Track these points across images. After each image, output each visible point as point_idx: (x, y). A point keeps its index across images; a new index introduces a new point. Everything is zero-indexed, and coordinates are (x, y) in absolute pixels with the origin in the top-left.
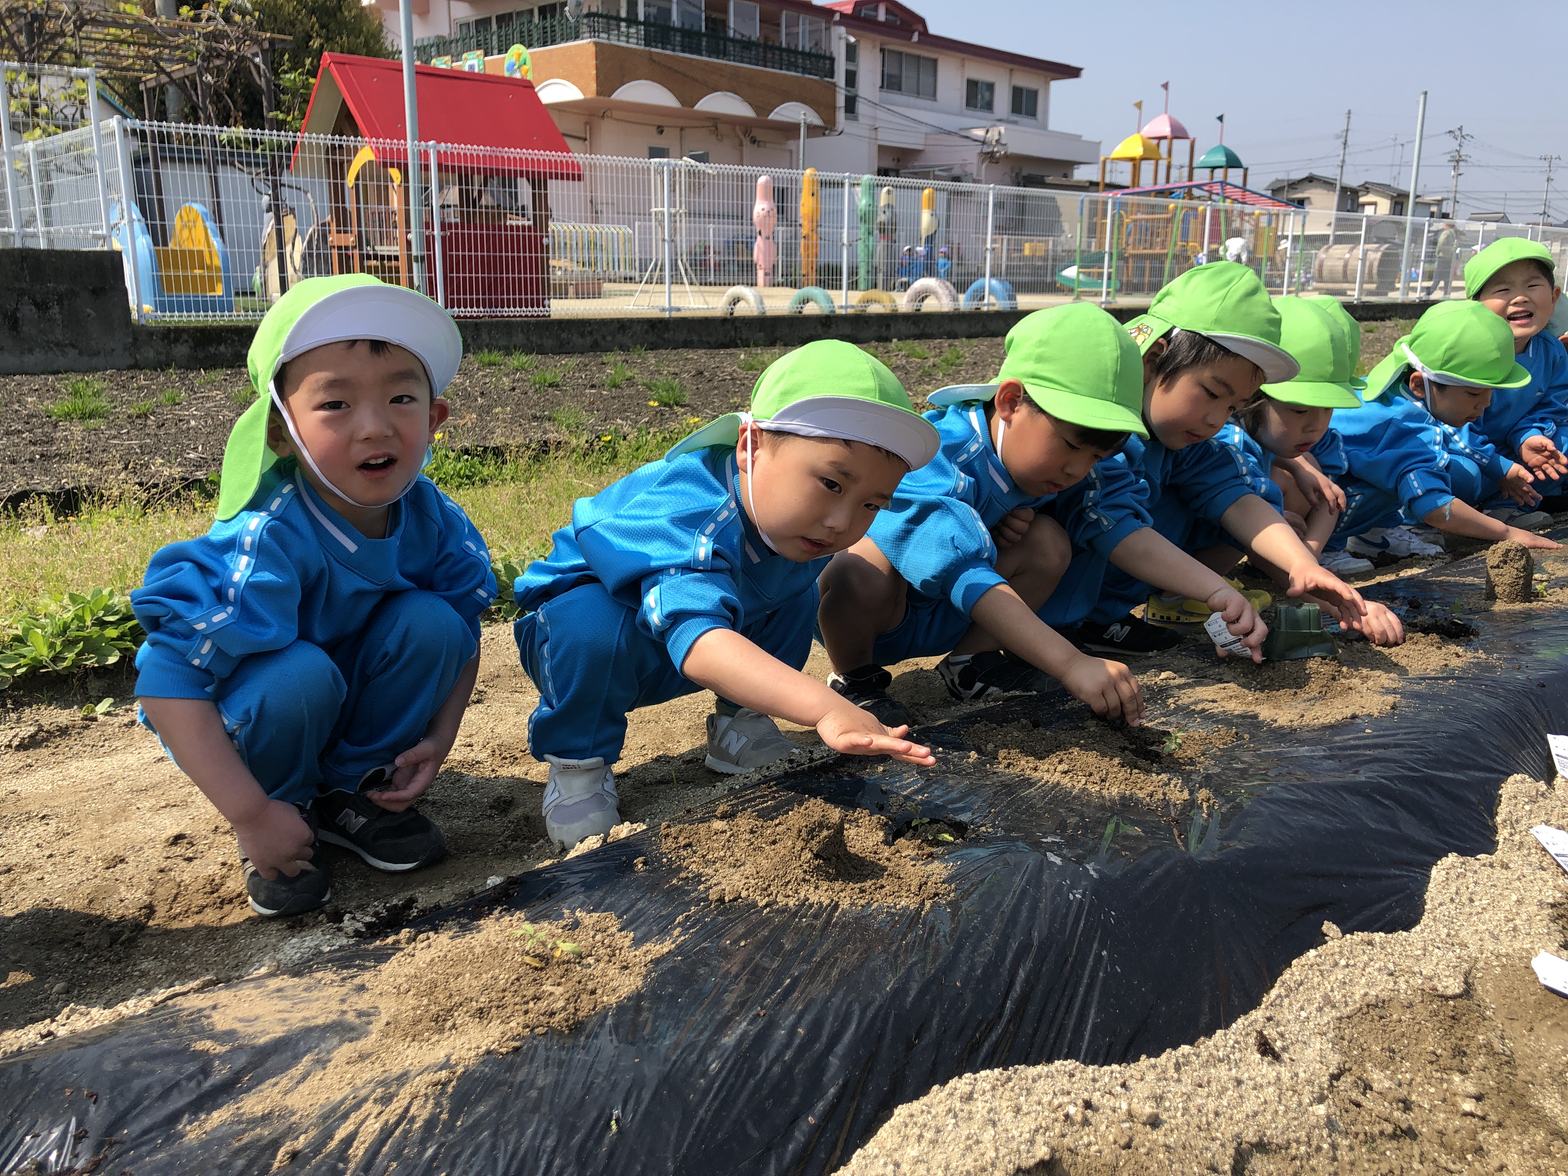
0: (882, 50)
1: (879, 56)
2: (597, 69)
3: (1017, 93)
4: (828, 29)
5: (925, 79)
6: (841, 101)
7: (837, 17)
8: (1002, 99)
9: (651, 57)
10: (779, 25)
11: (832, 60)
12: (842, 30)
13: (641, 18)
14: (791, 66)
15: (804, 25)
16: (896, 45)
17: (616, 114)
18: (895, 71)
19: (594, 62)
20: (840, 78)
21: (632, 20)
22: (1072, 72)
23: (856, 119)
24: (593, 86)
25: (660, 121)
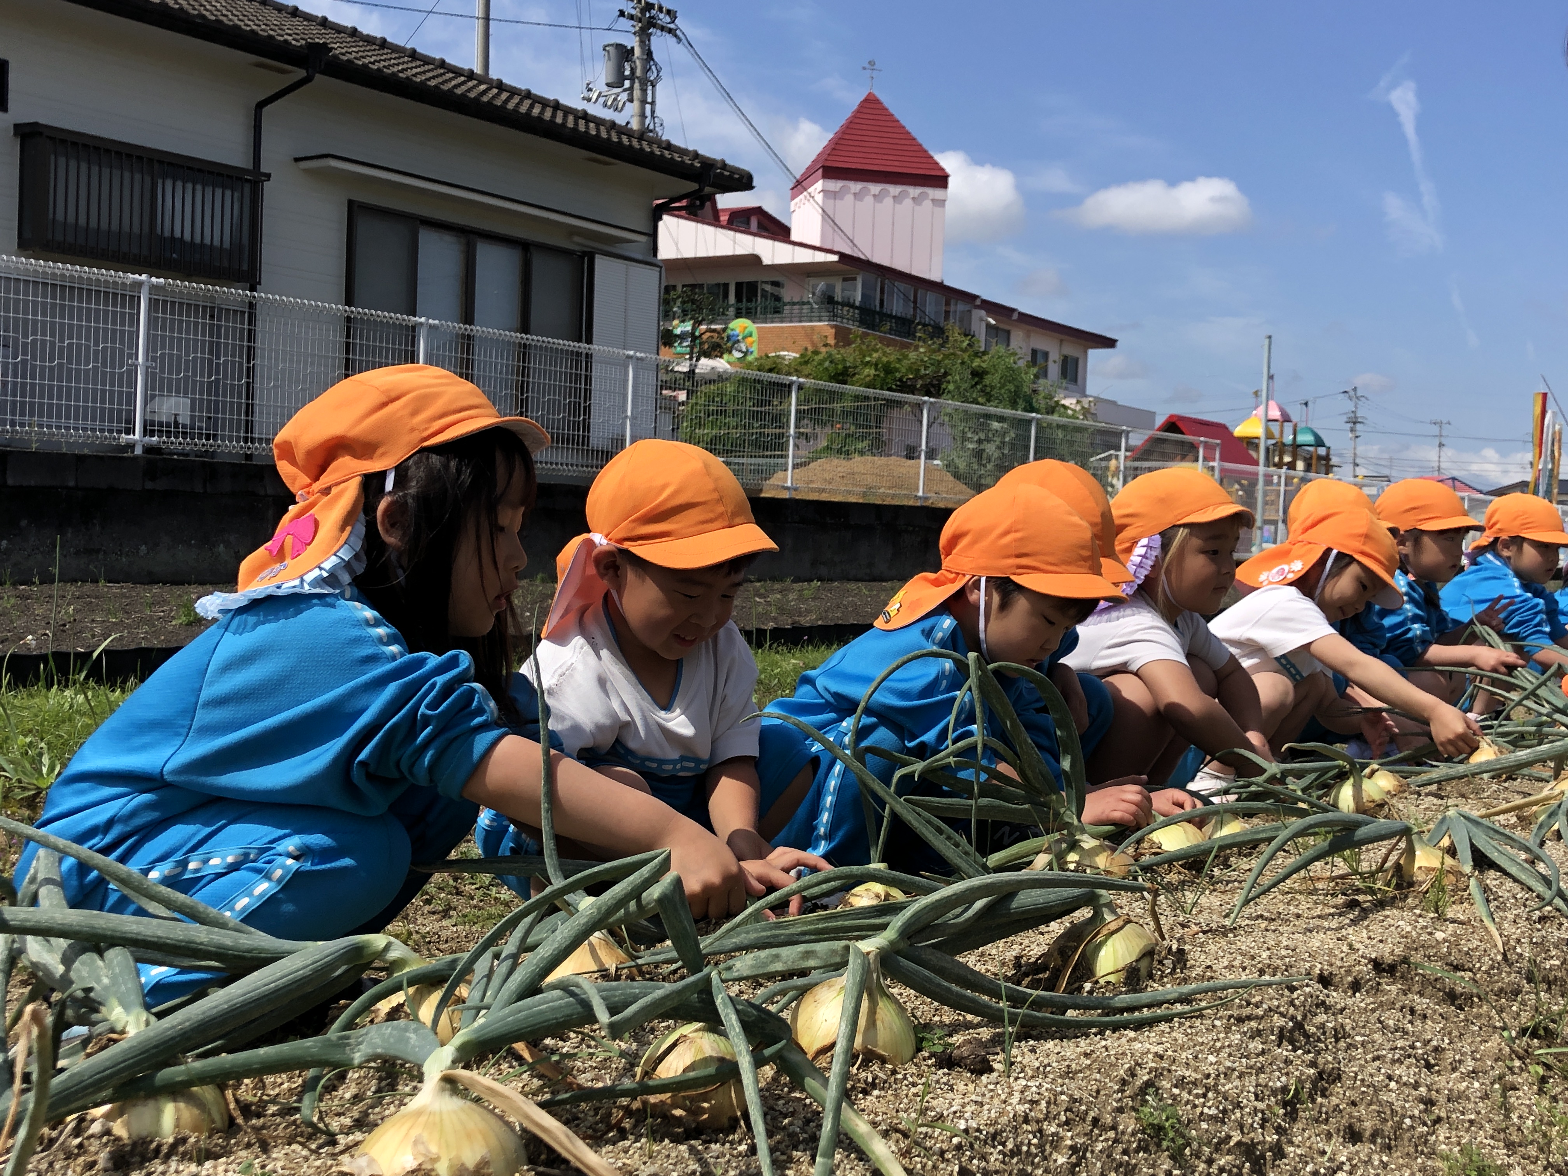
3: (1065, 360)
8: (1054, 366)
12: (983, 313)
22: (1110, 343)
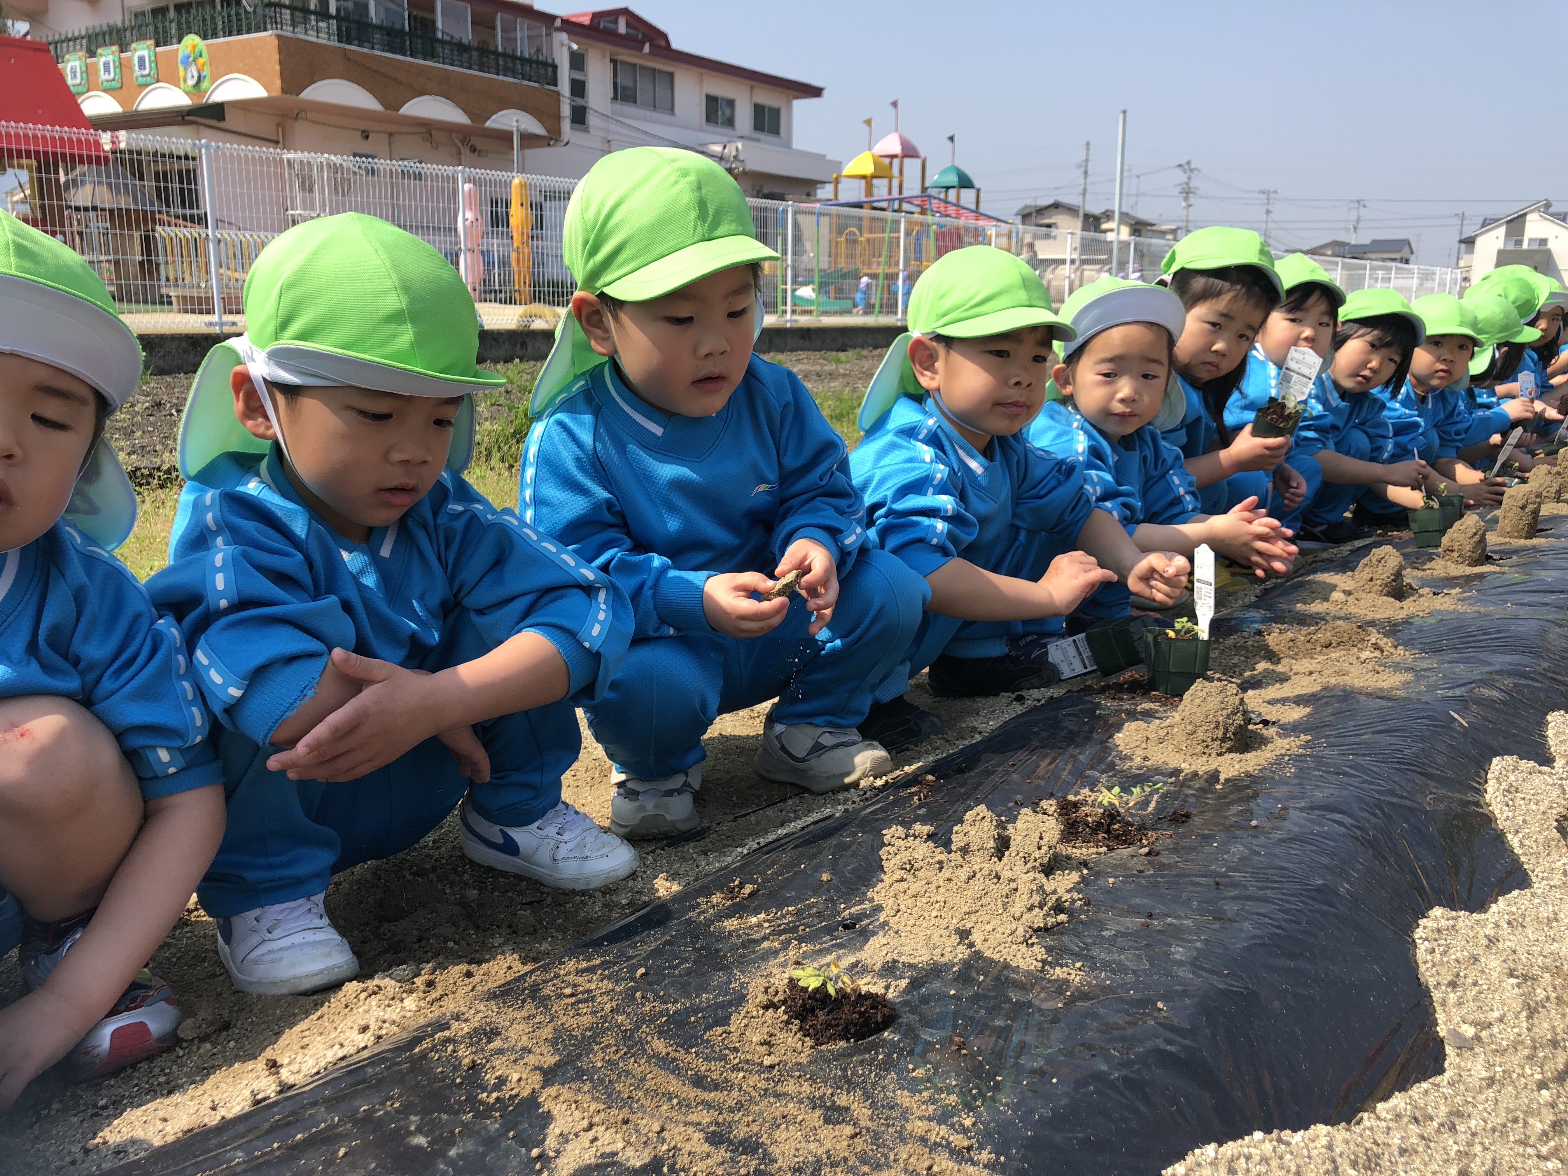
0: (613, 61)
1: (609, 68)
2: (281, 63)
3: (759, 110)
4: (549, 35)
5: (662, 92)
6: (566, 110)
7: (558, 23)
8: (744, 116)
9: (345, 54)
10: (494, 28)
11: (555, 67)
12: (564, 36)
13: (333, 11)
14: (508, 71)
15: (522, 31)
16: (626, 56)
17: (310, 115)
18: (629, 83)
19: (276, 57)
20: (564, 87)
21: (323, 14)
22: (815, 92)
23: (587, 130)
24: (278, 83)
25: (365, 125)
